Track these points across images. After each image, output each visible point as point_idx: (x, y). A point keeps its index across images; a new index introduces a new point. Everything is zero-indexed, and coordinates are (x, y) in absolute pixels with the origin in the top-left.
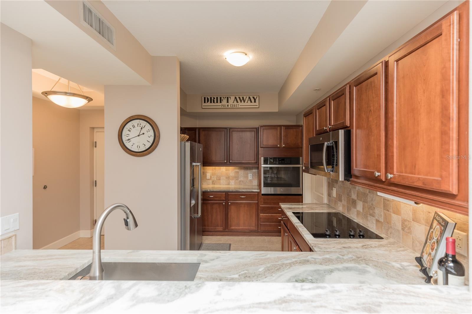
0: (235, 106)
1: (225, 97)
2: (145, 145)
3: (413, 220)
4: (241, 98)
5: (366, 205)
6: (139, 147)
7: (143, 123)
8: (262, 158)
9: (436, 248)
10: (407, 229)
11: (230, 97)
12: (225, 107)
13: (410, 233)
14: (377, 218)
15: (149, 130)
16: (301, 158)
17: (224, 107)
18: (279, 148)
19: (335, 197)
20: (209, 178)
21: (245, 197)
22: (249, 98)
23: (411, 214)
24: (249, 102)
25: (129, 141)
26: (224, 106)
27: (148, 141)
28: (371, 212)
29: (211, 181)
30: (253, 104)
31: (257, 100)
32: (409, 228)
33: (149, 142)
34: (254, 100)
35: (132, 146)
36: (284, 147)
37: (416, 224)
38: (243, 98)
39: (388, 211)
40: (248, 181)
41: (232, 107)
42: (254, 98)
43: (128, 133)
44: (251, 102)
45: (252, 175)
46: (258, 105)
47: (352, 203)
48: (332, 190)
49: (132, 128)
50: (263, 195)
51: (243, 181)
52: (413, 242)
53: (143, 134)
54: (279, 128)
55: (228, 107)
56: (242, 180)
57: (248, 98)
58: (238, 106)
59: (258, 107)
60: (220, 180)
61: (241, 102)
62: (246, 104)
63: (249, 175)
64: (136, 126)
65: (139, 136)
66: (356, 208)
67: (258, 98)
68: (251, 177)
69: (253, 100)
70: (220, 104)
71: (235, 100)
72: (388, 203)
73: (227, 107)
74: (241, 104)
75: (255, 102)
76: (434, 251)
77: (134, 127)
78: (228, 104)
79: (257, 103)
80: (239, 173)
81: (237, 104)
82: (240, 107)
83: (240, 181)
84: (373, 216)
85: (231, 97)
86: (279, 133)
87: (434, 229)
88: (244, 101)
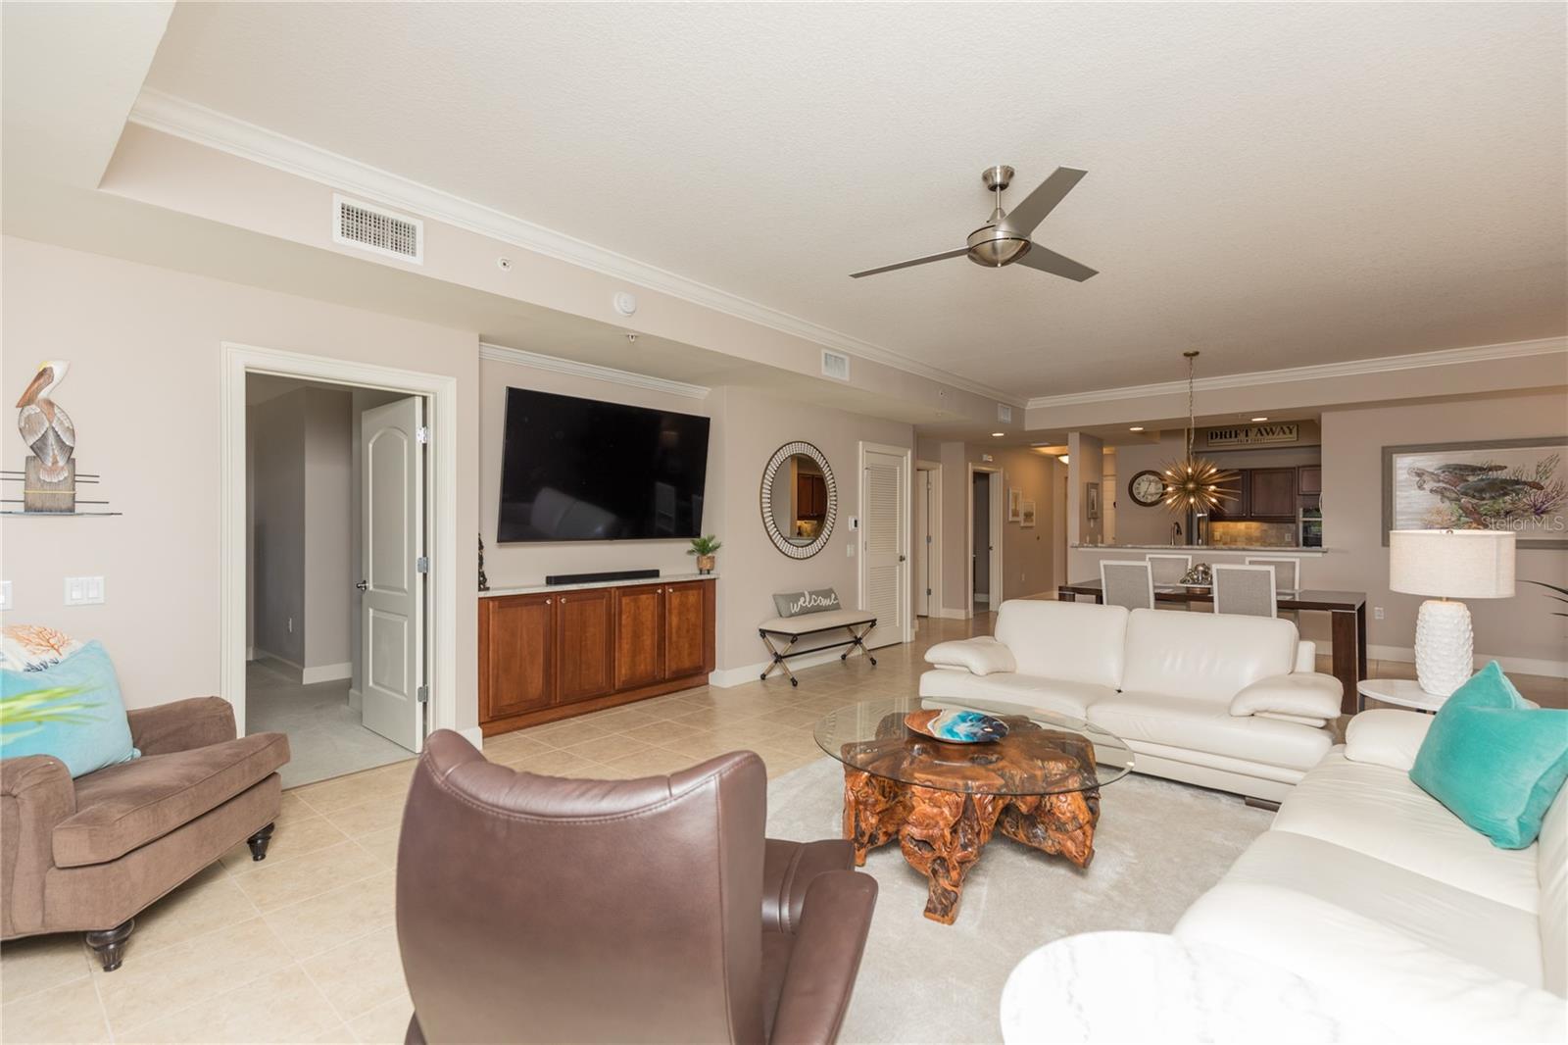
0: (1258, 441)
2: (1154, 496)
4: (1269, 430)
7: (1153, 477)
8: (1301, 510)
11: (1251, 430)
22: (1282, 428)
24: (1282, 433)
25: (1139, 493)
26: (1241, 442)
30: (1289, 435)
31: (1295, 430)
33: (1157, 494)
34: (1289, 431)
35: (1141, 498)
38: (1271, 430)
41: (1254, 442)
42: (1289, 427)
43: (1138, 486)
44: (1285, 433)
49: (1141, 481)
53: (1152, 486)
55: (1247, 443)
57: (1279, 429)
58: (1263, 440)
59: (1296, 439)
61: (1268, 435)
62: (1276, 436)
63: (1286, 535)
64: (1146, 479)
67: (1296, 427)
69: (1287, 430)
70: (1236, 440)
71: (1259, 432)
75: (1291, 433)
77: (1143, 480)
78: (1247, 438)
79: (1295, 434)
81: (1263, 437)
88: (1273, 434)
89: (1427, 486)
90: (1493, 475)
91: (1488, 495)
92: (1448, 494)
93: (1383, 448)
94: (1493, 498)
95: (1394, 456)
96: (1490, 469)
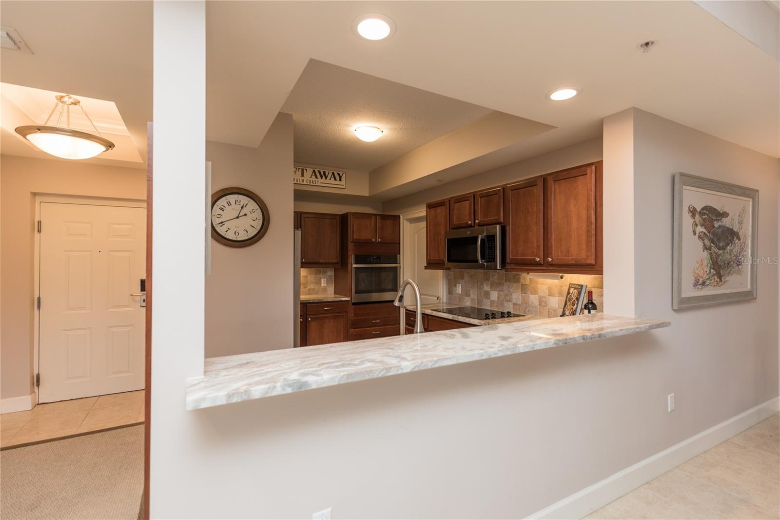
0: (313, 183)
1: (299, 169)
2: (247, 231)
3: (549, 295)
4: (322, 173)
5: (502, 293)
6: (237, 234)
7: (244, 199)
8: (353, 256)
9: (576, 303)
10: (543, 303)
11: (306, 170)
12: (299, 183)
13: (546, 306)
14: (514, 302)
15: (253, 211)
16: (398, 255)
17: (297, 183)
18: (373, 243)
19: (460, 293)
21: (328, 308)
22: (333, 173)
23: (547, 291)
24: (333, 179)
25: (221, 225)
26: (297, 181)
27: (251, 226)
28: (508, 298)
30: (338, 182)
31: (343, 178)
32: (546, 302)
33: (254, 227)
34: (339, 177)
35: (226, 232)
36: (379, 243)
37: (551, 298)
38: (324, 173)
39: (526, 293)
40: (321, 289)
41: (309, 184)
42: (339, 174)
43: (220, 212)
44: (335, 180)
45: (327, 280)
46: (344, 184)
47: (485, 295)
48: (455, 286)
49: (226, 205)
50: (353, 304)
51: (313, 289)
52: (549, 312)
53: (245, 215)
54: (373, 217)
55: (303, 183)
56: (312, 287)
57: (330, 174)
58: (317, 182)
59: (344, 187)
61: (322, 178)
62: (328, 181)
63: (322, 280)
64: (233, 202)
65: (237, 217)
66: (489, 299)
67: (344, 175)
68: (326, 283)
69: (337, 178)
71: (313, 174)
72: (526, 287)
73: (301, 183)
74: (321, 181)
75: (340, 180)
76: (575, 306)
77: (229, 204)
78: (303, 178)
79: (343, 182)
80: (308, 278)
81: (317, 180)
82: (320, 184)
83: (309, 289)
84: (510, 301)
85: (308, 169)
86: (373, 224)
87: (572, 294)
88: (326, 178)
92: (706, 241)
94: (723, 248)
96: (723, 215)
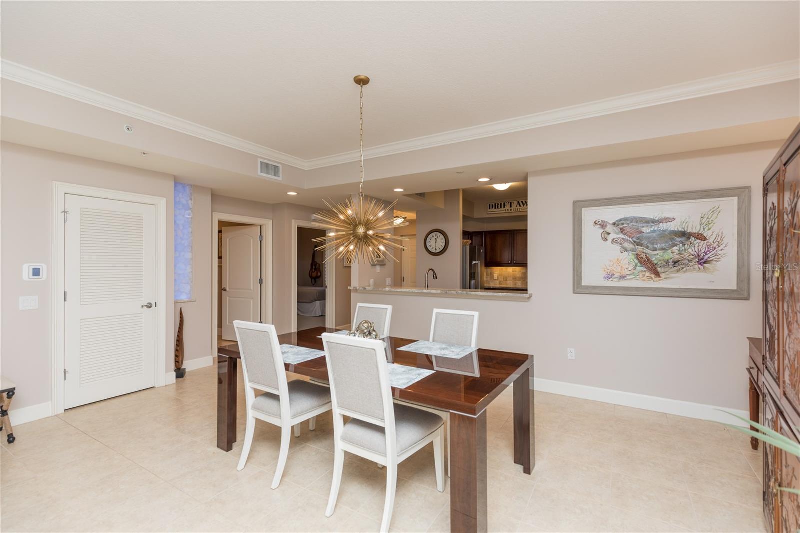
2: (440, 248)
6: (437, 250)
15: (442, 239)
20: (497, 279)
25: (430, 246)
27: (442, 245)
29: (498, 282)
35: (432, 249)
43: (430, 241)
53: (439, 241)
60: (507, 280)
64: (434, 236)
65: (436, 242)
77: (433, 237)
89: (610, 238)
90: (663, 227)
91: (658, 246)
92: (626, 245)
93: (575, 203)
94: (663, 249)
95: (583, 209)
96: (661, 221)
